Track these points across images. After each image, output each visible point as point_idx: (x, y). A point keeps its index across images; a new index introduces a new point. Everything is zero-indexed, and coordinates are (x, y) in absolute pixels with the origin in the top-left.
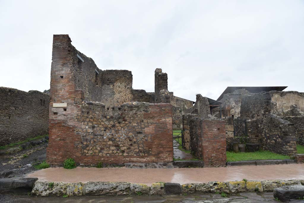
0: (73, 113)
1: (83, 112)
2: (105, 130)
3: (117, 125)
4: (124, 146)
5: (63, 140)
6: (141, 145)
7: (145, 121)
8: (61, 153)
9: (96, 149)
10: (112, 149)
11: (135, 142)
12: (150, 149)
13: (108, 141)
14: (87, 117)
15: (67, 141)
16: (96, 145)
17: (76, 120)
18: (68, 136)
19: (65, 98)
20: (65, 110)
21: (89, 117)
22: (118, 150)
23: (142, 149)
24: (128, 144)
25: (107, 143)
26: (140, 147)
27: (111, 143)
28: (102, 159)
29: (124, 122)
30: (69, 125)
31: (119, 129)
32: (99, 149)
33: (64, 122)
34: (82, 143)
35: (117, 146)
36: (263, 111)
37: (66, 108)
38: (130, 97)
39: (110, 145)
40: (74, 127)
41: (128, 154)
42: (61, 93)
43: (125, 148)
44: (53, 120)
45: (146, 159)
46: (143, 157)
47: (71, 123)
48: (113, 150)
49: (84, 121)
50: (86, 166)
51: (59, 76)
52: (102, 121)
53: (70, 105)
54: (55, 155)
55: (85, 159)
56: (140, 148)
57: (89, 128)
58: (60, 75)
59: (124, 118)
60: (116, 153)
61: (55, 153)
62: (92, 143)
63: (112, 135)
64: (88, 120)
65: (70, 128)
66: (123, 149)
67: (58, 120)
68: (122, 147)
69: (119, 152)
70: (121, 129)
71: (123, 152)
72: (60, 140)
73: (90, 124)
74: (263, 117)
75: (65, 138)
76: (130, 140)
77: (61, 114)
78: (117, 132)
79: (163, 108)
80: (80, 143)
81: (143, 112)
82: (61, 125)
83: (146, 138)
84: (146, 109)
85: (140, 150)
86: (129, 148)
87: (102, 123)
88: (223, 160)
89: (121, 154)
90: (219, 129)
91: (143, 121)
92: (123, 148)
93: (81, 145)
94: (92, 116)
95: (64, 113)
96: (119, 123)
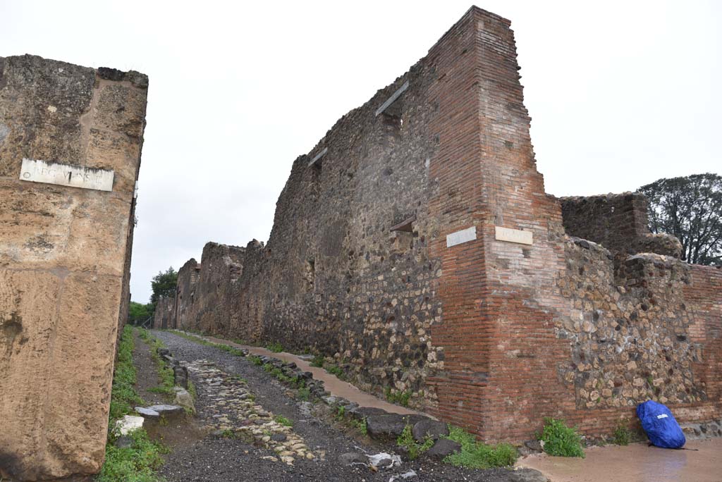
0: (549, 266)
1: (569, 267)
2: (618, 328)
3: (642, 313)
4: (659, 376)
5: (529, 356)
6: (688, 373)
7: (688, 308)
8: (525, 402)
9: (607, 385)
10: (637, 385)
11: (676, 365)
12: (704, 384)
13: (628, 361)
14: (580, 285)
15: (538, 360)
16: (605, 371)
17: (558, 291)
18: (541, 342)
19: (525, 214)
20: (526, 253)
21: (585, 283)
22: (649, 387)
23: (691, 383)
24: (666, 370)
25: (626, 367)
26: (686, 377)
27: (632, 365)
28: (622, 417)
29: (651, 307)
30: (541, 307)
31: (646, 326)
32: (612, 383)
33: (528, 294)
34: (574, 367)
35: (646, 375)
37: (528, 247)
39: (632, 371)
40: (553, 313)
41: (668, 398)
42: (512, 197)
43: (661, 380)
44: (497, 284)
45: (699, 411)
46: (694, 406)
47: (546, 301)
48: (640, 388)
49: (574, 296)
50: (593, 443)
51: (503, 140)
52: (614, 302)
53: (540, 242)
54: (510, 410)
55: (585, 418)
56: (687, 381)
57: (586, 317)
58: (503, 135)
59: (650, 295)
60: (645, 397)
61: (510, 402)
62: (596, 366)
63: (635, 342)
64: (582, 292)
65: (545, 317)
66: (658, 385)
67: (511, 286)
68: (655, 378)
69: (649, 392)
70: (650, 326)
71: (659, 392)
72: (520, 356)
73: (589, 307)
75: (534, 349)
76: (668, 359)
77: (518, 267)
78: (643, 332)
79: (712, 278)
80: (570, 367)
81: (682, 282)
82: (519, 303)
83: (693, 354)
84: (686, 275)
85: (687, 385)
86: (668, 382)
87: (614, 307)
91: (684, 307)
92: (657, 382)
93: (573, 374)
94: (592, 284)
95: (526, 263)
96: (644, 308)
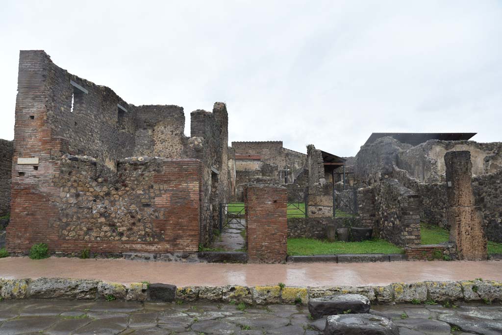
0: (48, 173)
1: (62, 172)
2: (95, 201)
3: (113, 192)
4: (123, 226)
5: (32, 214)
6: (149, 225)
7: (156, 187)
8: (28, 234)
9: (81, 229)
10: (104, 230)
11: (139, 220)
12: (163, 232)
13: (99, 218)
14: (69, 180)
15: (36, 216)
16: (81, 223)
17: (52, 184)
18: (40, 208)
19: (36, 150)
20: (36, 168)
21: (72, 179)
22: (114, 231)
23: (150, 231)
24: (129, 223)
25: (97, 220)
26: (147, 227)
27: (103, 220)
28: (89, 245)
29: (123, 188)
30: (41, 192)
31: (116, 199)
32: (85, 229)
33: (34, 187)
34: (60, 220)
35: (113, 226)
36: (380, 173)
37: (37, 165)
38: (179, 149)
39: (101, 223)
40: (49, 195)
41: (129, 238)
42: (30, 143)
43: (125, 228)
44: (18, 184)
45: (155, 247)
46: (151, 244)
47: (44, 189)
48: (106, 232)
49: (64, 186)
50: (65, 256)
51: (28, 116)
52: (91, 186)
53: (43, 161)
54: (19, 238)
55: (63, 244)
56: (148, 230)
57: (71, 196)
58: (28, 113)
59: (123, 182)
60: (110, 236)
61: (20, 234)
62: (74, 220)
63: (106, 208)
64: (69, 184)
65: (43, 197)
66: (121, 231)
67: (25, 184)
68: (119, 227)
69: (114, 234)
70: (119, 199)
71: (121, 234)
72: (27, 215)
73: (73, 191)
74: (381, 183)
75: (36, 211)
76: (133, 217)
77: (30, 175)
78: (113, 203)
79: (184, 167)
80: (57, 220)
81: (153, 172)
82: (29, 191)
83: (156, 214)
84: (159, 167)
85: (147, 232)
86: (130, 229)
87: (91, 190)
88: (281, 252)
89: (117, 238)
90: (275, 202)
91: (152, 187)
92: (121, 229)
93: (58, 223)
94: (77, 179)
95: (35, 173)
96: (117, 189)
